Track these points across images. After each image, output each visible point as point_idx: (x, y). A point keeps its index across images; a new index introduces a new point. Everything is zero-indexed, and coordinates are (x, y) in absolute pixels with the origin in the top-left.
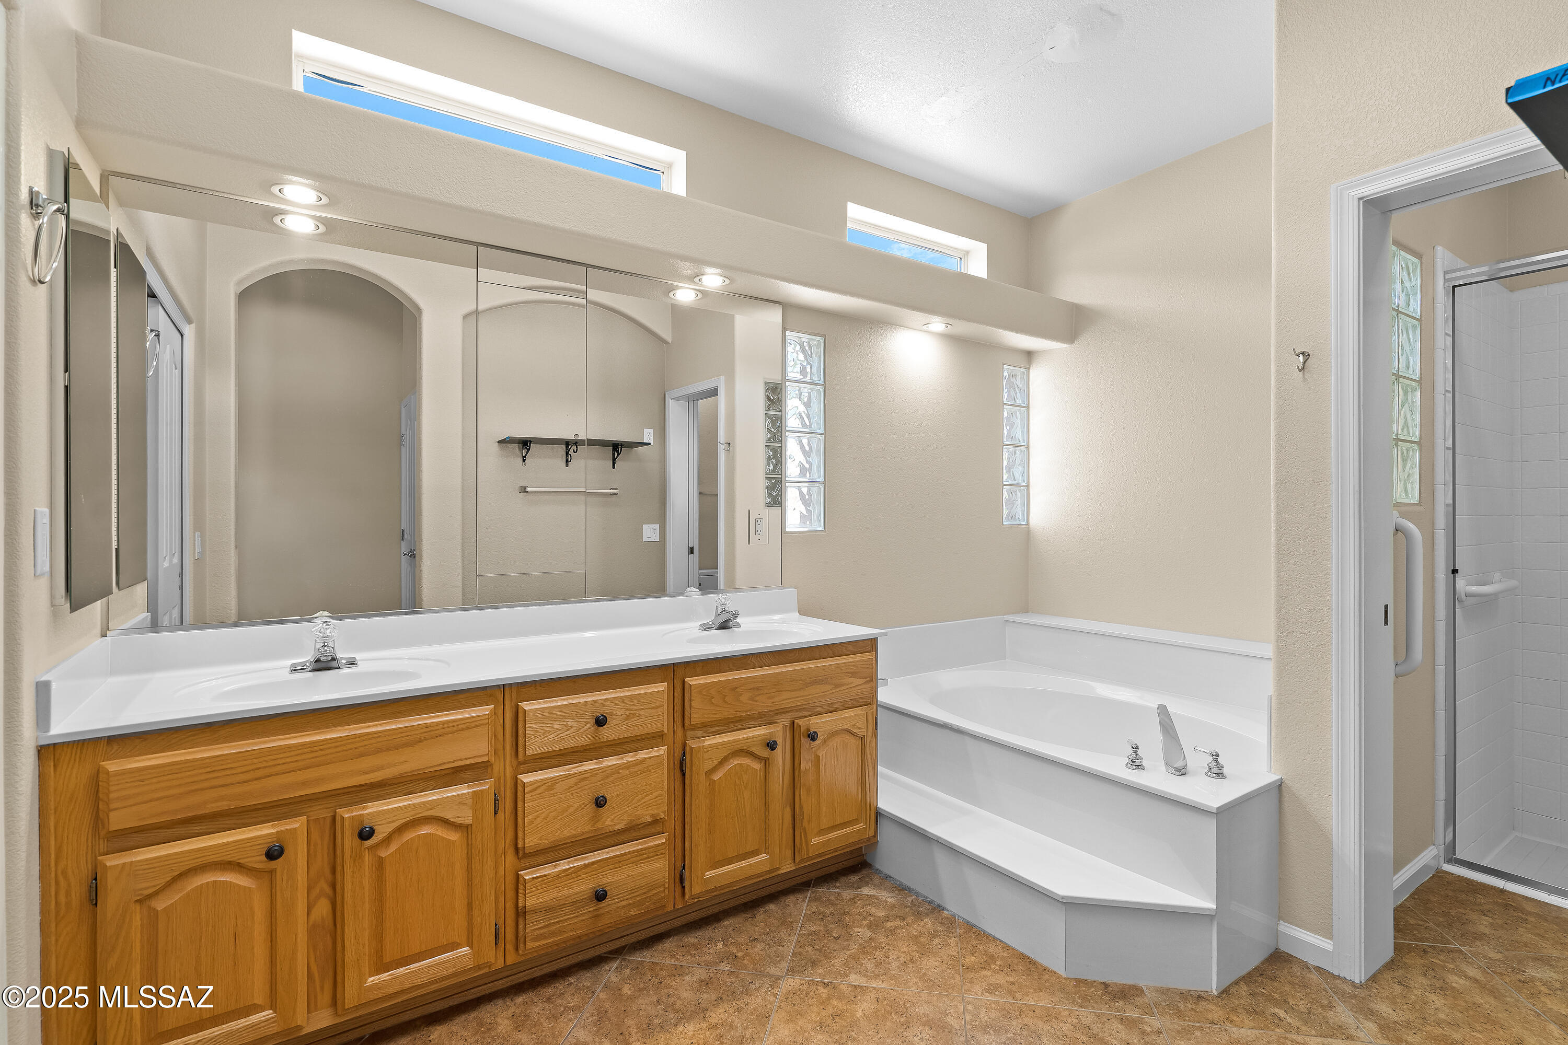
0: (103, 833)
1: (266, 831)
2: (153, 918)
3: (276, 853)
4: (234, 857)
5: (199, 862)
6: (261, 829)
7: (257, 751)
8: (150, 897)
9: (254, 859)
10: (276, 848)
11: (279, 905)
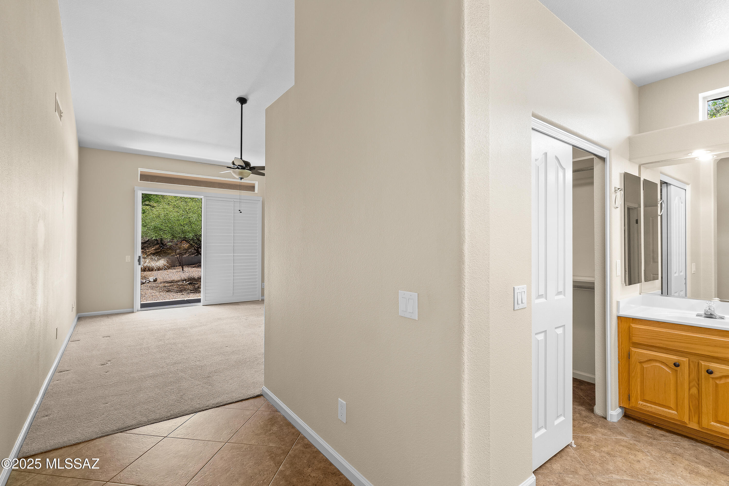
0: (631, 342)
1: (675, 358)
2: (643, 369)
3: (677, 365)
4: (665, 361)
5: (655, 358)
6: (673, 357)
7: (673, 333)
8: (642, 362)
9: (671, 364)
10: (677, 364)
11: (679, 382)
